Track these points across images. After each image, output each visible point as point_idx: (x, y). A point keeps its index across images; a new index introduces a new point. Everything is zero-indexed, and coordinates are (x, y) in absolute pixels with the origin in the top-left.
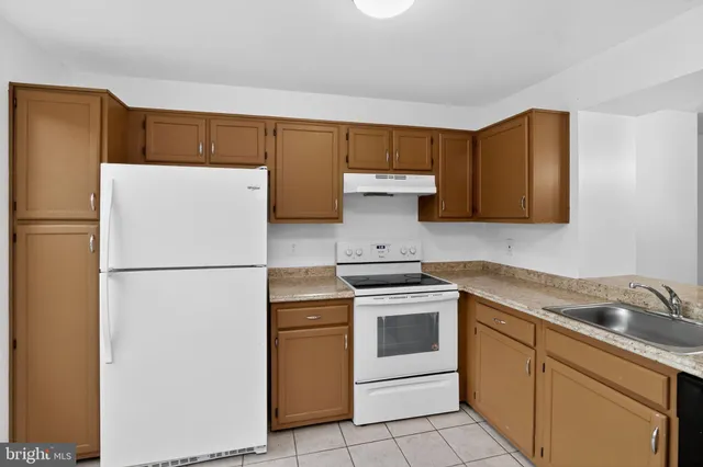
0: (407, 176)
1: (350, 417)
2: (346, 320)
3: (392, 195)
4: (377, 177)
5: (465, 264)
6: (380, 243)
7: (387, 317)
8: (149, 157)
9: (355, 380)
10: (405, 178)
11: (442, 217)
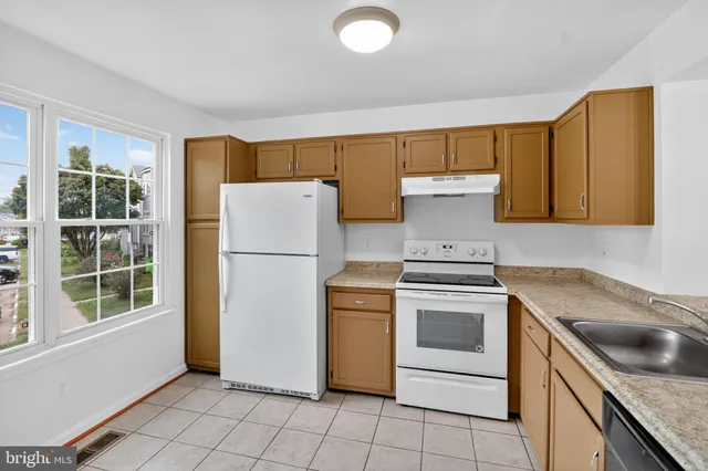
0: (467, 177)
1: (392, 395)
2: (388, 309)
3: (462, 195)
4: (434, 180)
5: (555, 270)
6: (447, 243)
7: (426, 311)
8: (259, 176)
9: (397, 364)
10: (464, 178)
11: (508, 218)
